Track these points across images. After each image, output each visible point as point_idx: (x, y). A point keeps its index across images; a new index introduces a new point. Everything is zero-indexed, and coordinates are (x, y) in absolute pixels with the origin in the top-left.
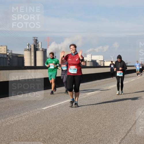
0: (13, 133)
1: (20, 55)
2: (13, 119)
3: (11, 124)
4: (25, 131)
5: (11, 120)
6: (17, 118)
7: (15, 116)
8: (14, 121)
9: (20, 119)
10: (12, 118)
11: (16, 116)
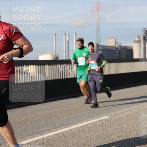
0: (123, 127)
1: (129, 47)
2: (123, 113)
3: (121, 117)
4: (135, 125)
5: (121, 113)
6: (127, 111)
7: (124, 109)
8: (123, 115)
9: (129, 113)
10: (122, 111)
11: (126, 110)
